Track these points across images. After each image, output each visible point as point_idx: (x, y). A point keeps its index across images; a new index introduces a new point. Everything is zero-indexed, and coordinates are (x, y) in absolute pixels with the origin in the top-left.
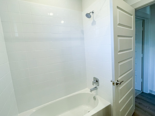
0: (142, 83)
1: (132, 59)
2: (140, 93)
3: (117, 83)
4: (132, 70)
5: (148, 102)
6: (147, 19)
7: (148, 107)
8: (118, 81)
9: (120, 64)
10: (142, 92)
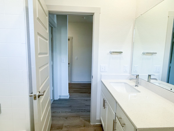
0: (53, 91)
1: (48, 65)
2: (52, 101)
3: (39, 95)
4: (49, 77)
5: (60, 107)
6: (55, 27)
7: (61, 112)
8: (39, 92)
9: (40, 70)
10: (53, 100)
